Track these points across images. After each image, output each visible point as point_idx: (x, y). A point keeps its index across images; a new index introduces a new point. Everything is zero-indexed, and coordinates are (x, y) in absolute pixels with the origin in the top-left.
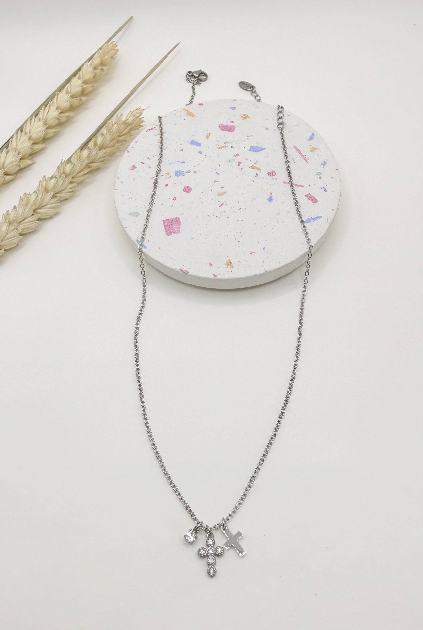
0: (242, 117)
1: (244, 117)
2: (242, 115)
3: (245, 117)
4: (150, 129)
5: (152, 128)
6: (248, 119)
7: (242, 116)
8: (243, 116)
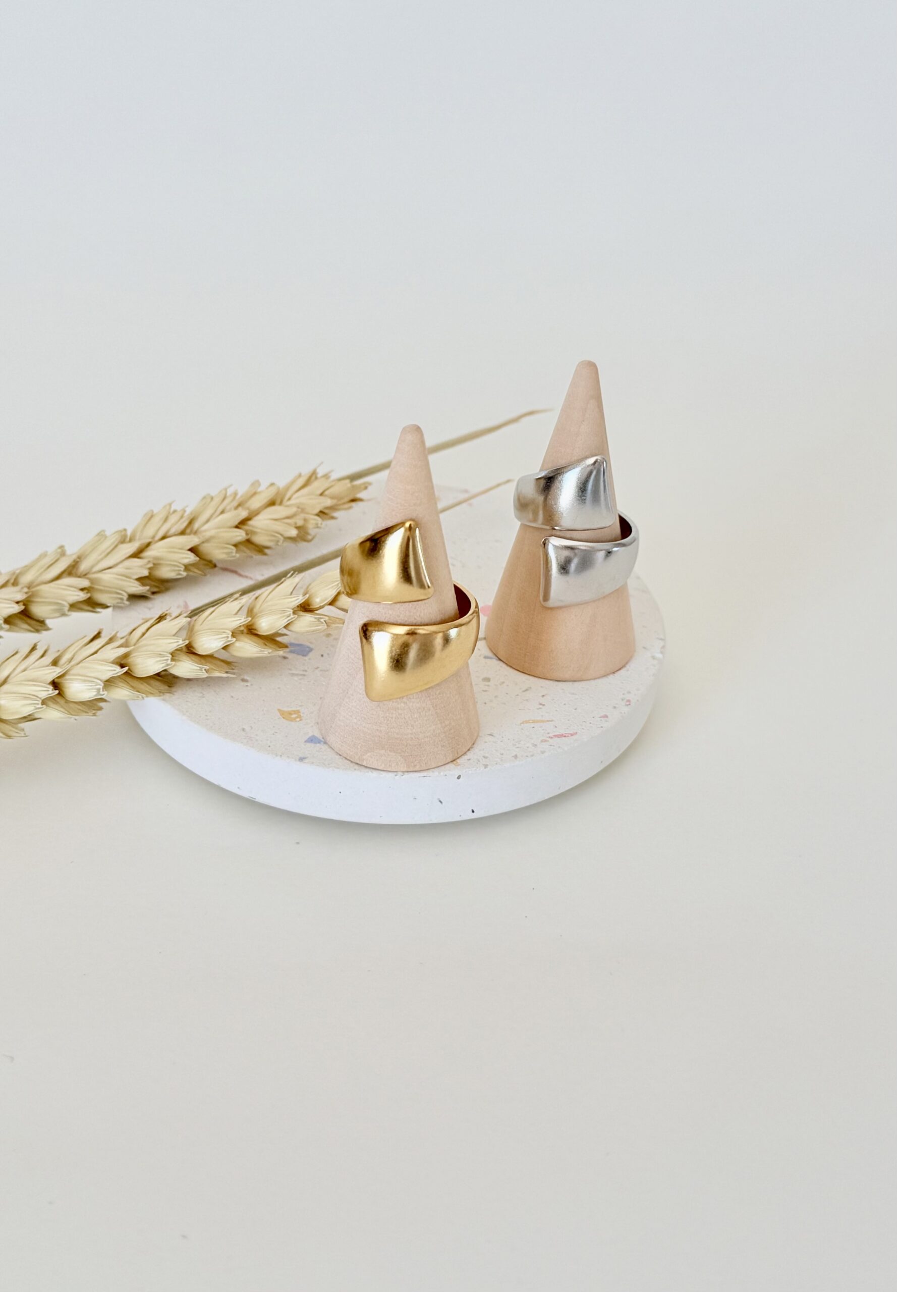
0: (300, 717)
1: (294, 716)
2: (296, 721)
3: (290, 714)
4: (565, 736)
5: (559, 737)
6: (286, 709)
7: (298, 719)
8: (297, 717)
